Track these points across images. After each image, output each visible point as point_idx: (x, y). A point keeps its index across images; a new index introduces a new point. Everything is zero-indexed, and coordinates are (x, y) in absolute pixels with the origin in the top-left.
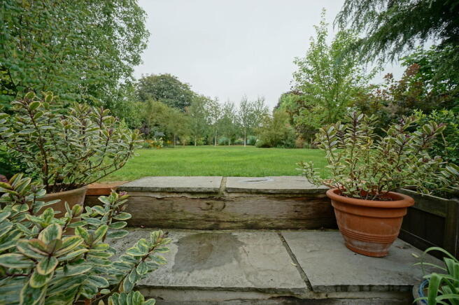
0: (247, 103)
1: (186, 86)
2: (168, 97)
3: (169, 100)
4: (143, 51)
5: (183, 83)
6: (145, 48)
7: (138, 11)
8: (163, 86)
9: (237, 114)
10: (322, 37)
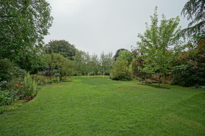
0: (104, 56)
1: (73, 46)
2: (63, 51)
3: (64, 53)
4: (50, 27)
5: (71, 44)
6: (50, 26)
7: (46, 4)
8: (61, 46)
9: (99, 60)
10: (155, 23)
